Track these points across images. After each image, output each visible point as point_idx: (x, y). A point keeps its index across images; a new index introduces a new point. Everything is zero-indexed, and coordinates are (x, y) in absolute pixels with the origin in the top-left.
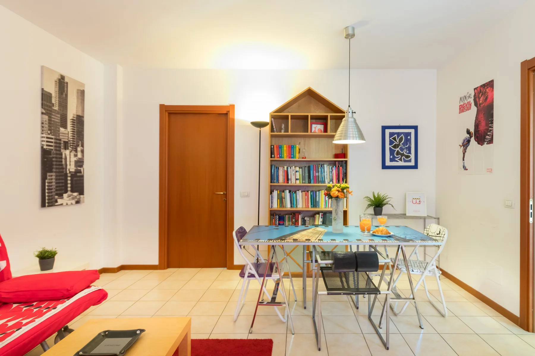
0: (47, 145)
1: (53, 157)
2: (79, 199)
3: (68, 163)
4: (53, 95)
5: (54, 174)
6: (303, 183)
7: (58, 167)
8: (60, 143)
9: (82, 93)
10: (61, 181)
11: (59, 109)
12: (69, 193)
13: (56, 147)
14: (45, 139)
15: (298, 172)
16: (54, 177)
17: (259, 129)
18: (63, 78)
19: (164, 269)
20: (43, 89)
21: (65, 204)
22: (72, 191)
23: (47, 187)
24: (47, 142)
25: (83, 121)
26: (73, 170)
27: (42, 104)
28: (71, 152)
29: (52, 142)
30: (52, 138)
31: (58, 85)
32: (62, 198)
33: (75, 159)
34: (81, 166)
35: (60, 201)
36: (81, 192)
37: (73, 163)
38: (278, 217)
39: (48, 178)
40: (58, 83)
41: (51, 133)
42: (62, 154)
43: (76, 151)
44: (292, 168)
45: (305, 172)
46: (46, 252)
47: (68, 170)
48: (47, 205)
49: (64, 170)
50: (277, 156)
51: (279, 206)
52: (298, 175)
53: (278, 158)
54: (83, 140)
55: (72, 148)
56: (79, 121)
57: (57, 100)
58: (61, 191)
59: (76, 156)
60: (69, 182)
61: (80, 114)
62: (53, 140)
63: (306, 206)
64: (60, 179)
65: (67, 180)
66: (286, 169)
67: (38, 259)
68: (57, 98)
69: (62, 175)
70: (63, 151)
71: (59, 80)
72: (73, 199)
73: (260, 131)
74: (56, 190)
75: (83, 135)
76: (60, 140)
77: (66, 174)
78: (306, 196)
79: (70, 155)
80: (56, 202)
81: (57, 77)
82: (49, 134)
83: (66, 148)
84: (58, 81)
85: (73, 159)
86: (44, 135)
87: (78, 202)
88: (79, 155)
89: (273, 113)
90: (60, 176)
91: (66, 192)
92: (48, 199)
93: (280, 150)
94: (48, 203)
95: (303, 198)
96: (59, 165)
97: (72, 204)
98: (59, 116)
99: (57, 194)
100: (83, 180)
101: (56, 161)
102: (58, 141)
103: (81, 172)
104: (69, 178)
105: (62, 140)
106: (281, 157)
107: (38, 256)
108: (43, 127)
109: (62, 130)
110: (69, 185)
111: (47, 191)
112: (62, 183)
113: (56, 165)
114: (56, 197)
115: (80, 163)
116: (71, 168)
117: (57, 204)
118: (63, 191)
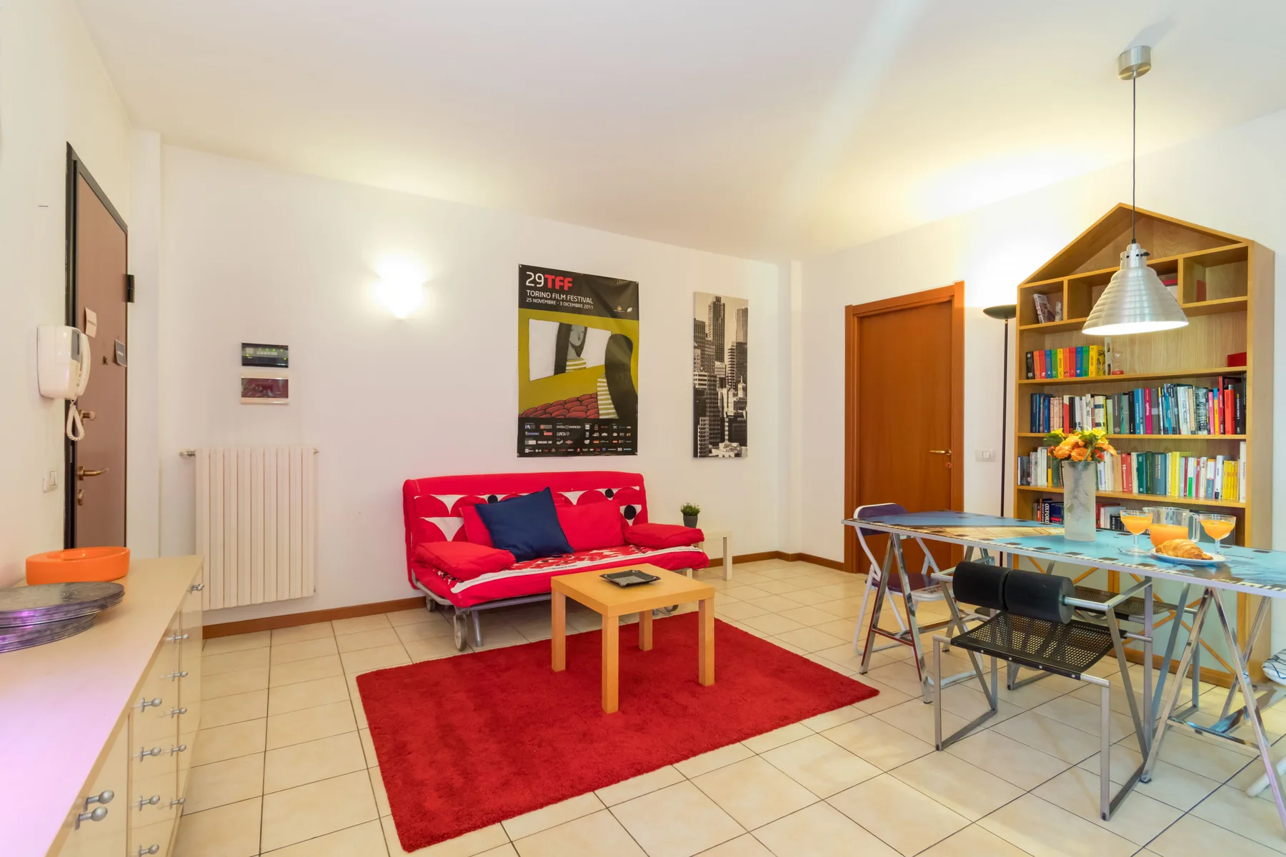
0: (699, 384)
1: (707, 398)
2: (741, 450)
3: (725, 405)
4: (707, 323)
5: (707, 418)
6: (1115, 433)
7: (712, 410)
8: (716, 381)
9: (745, 312)
10: (716, 427)
11: (714, 339)
12: (727, 442)
13: (709, 385)
14: (697, 377)
15: (1103, 407)
16: (707, 422)
17: (1003, 321)
18: (718, 299)
19: (852, 572)
20: (695, 319)
21: (721, 456)
22: (731, 440)
23: (699, 434)
24: (699, 380)
25: (747, 349)
26: (732, 414)
27: (695, 337)
28: (728, 391)
29: (705, 380)
30: (705, 376)
31: (712, 310)
32: (718, 448)
33: (735, 399)
34: (743, 408)
35: (714, 452)
36: (743, 442)
37: (731, 405)
38: (1047, 507)
39: (701, 423)
40: (712, 308)
41: (704, 369)
42: (717, 394)
43: (736, 389)
44: (1083, 398)
45: (1120, 409)
46: (691, 507)
47: (725, 413)
48: (699, 454)
49: (721, 414)
50: (1041, 374)
51: (1050, 484)
52: (1100, 416)
53: (1041, 377)
54: (746, 375)
55: (731, 385)
56: (741, 350)
57: (712, 328)
58: (717, 439)
59: (735, 395)
60: (727, 428)
61: (741, 340)
62: (706, 378)
63: (1123, 488)
64: (714, 425)
65: (724, 426)
66: (1066, 401)
67: (682, 515)
68: (712, 326)
69: (718, 419)
70: (719, 391)
71: (714, 303)
72: (732, 450)
73: (1006, 325)
74: (710, 438)
75: (745, 368)
76: (715, 377)
77: (723, 420)
78: (1124, 466)
79: (728, 394)
80: (710, 452)
81: (711, 300)
82: (701, 371)
83: (722, 386)
84: (712, 305)
85: (732, 399)
86: (696, 373)
87: (738, 455)
88: (741, 394)
89: (1026, 283)
90: (714, 421)
91: (723, 441)
92: (701, 449)
93: (1048, 360)
94: (701, 453)
95: (1116, 468)
96: (714, 407)
97: (730, 456)
98: (714, 347)
99: (711, 443)
100: (746, 426)
101: (711, 403)
102: (712, 379)
103: (743, 417)
104: (727, 424)
105: (718, 376)
106: (1051, 376)
107: (682, 511)
108: (695, 363)
109: (717, 364)
110: (727, 433)
111: (699, 438)
112: (718, 429)
113: (710, 407)
114: (710, 446)
115: (741, 404)
116: (730, 410)
117: (710, 455)
118: (718, 440)
